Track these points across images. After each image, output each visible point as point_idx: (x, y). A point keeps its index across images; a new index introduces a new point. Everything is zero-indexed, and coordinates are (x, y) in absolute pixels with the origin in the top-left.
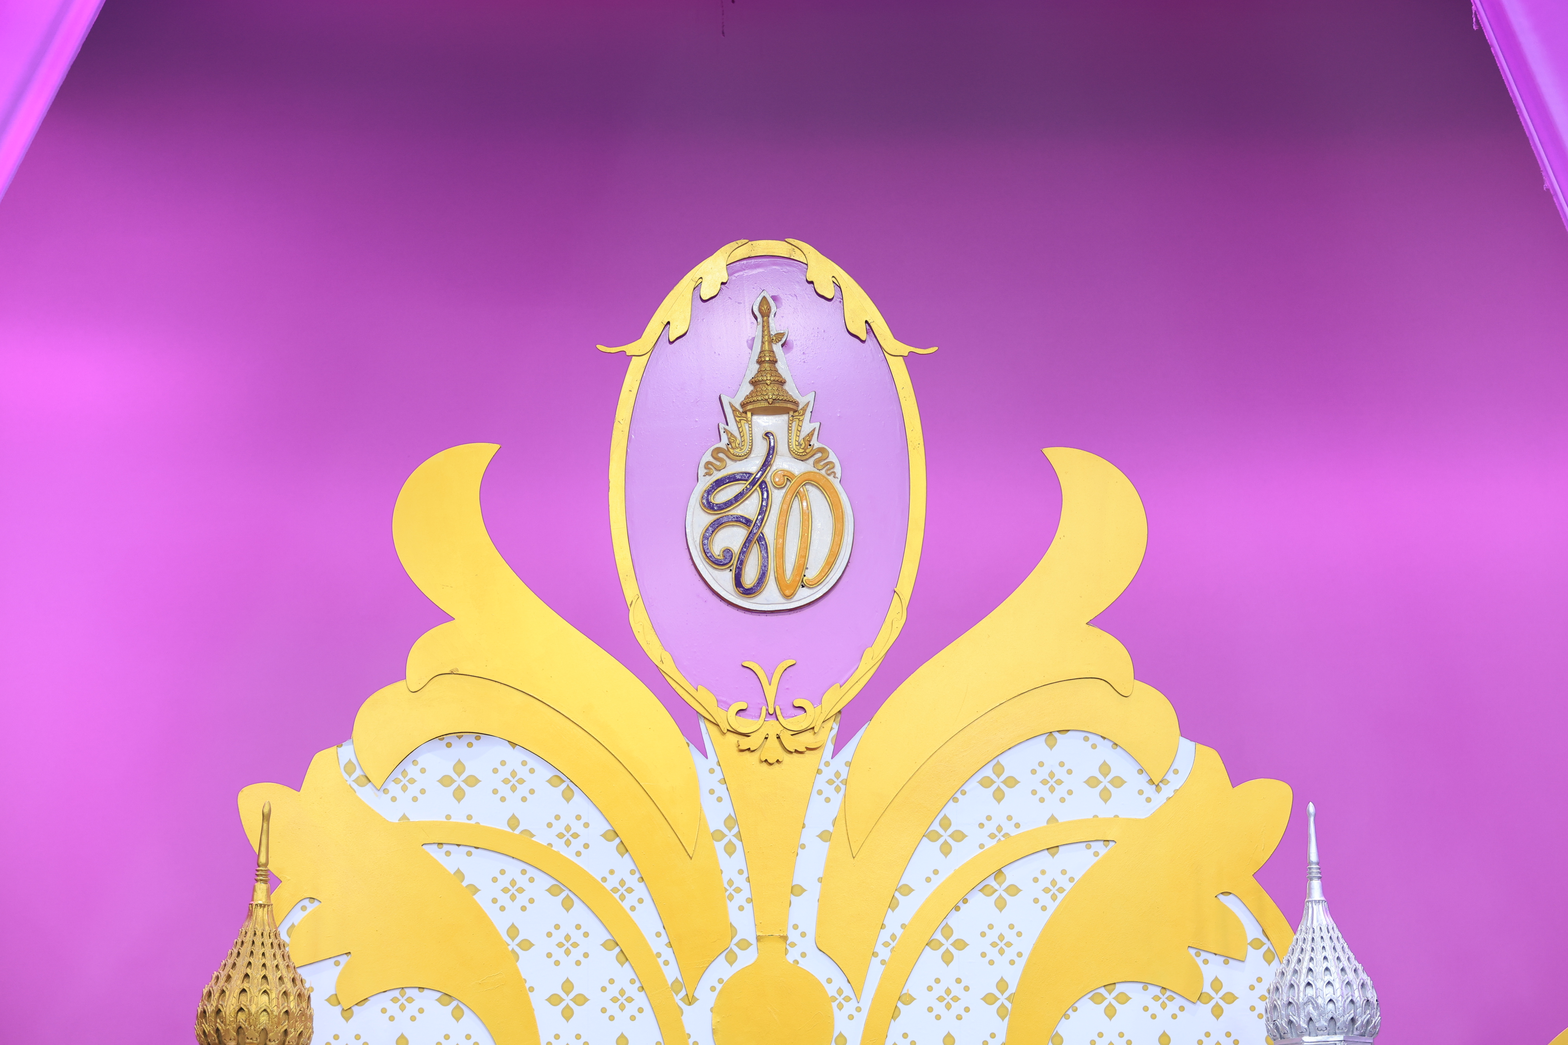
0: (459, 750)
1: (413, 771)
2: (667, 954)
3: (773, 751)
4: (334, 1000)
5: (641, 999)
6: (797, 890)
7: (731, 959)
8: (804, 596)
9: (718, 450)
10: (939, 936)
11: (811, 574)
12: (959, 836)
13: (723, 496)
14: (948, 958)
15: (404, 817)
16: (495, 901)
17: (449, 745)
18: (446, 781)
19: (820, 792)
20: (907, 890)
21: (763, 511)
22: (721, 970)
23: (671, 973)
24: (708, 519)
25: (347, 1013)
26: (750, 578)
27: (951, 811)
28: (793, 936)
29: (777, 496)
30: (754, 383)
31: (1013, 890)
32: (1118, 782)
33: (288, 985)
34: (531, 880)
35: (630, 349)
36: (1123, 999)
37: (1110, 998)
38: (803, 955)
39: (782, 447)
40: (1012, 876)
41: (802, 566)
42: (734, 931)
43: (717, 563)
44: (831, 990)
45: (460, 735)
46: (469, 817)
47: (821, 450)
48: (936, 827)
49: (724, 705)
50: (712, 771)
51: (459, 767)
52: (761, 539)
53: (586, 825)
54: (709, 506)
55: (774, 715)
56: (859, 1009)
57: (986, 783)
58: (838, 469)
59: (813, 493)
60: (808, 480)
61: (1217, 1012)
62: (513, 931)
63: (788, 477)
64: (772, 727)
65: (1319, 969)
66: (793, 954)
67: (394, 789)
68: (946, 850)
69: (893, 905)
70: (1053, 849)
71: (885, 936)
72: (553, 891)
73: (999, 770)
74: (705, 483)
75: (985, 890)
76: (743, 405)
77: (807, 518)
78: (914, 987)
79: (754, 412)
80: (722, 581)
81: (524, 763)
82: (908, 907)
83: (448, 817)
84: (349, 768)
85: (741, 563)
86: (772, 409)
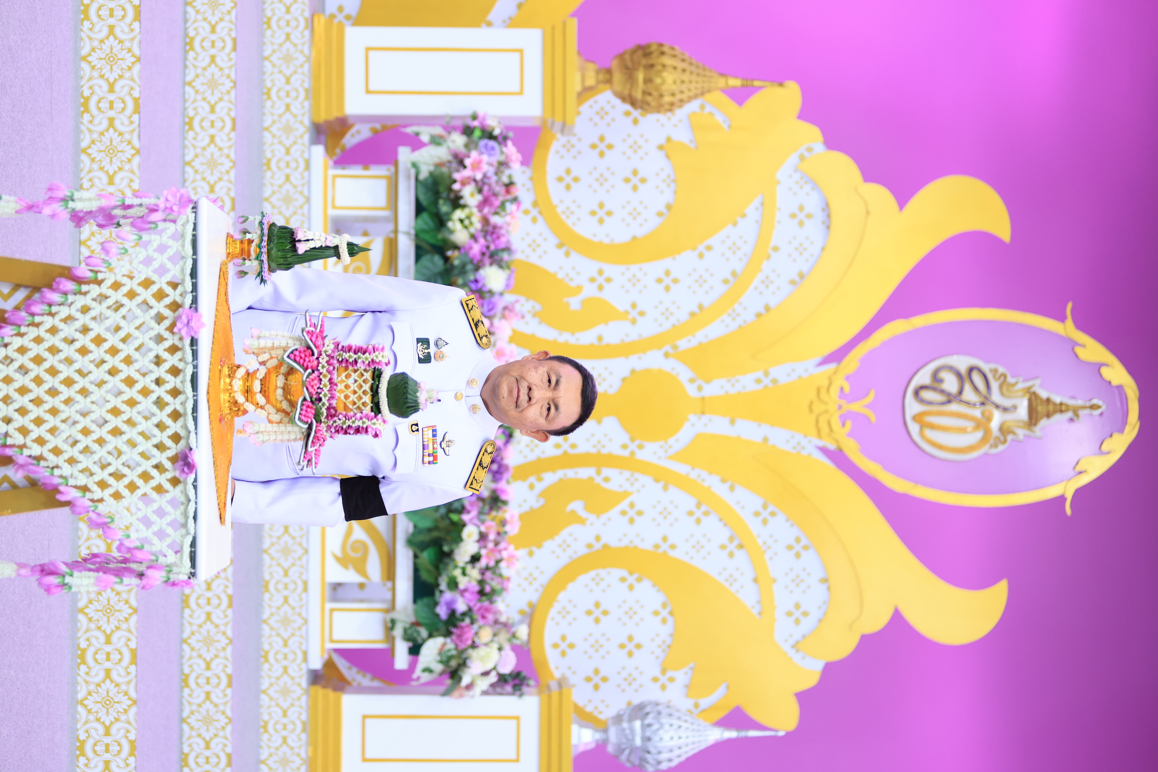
0: (820, 216)
1: (807, 188)
2: (695, 342)
3: (818, 408)
4: (669, 140)
5: (667, 325)
6: (732, 422)
7: (692, 381)
8: (914, 428)
9: (1005, 377)
10: (703, 508)
11: (928, 433)
12: (765, 522)
13: (977, 378)
14: (690, 513)
15: (779, 182)
16: (728, 237)
17: (823, 210)
18: (801, 208)
19: (793, 437)
20: (732, 489)
21: (968, 403)
22: (684, 374)
23: (683, 344)
24: (963, 369)
25: (661, 148)
26: (926, 395)
27: (780, 518)
28: (705, 418)
29: (977, 413)
30: (1048, 400)
31: (731, 555)
32: (797, 622)
33: (679, 96)
34: (740, 260)
35: (1069, 322)
36: (664, 621)
37: (664, 613)
38: (693, 425)
39: (1009, 417)
40: (740, 555)
41: (933, 427)
42: (708, 382)
43: (935, 376)
44: (671, 441)
45: (829, 216)
46: (779, 222)
47: (1005, 441)
48: (771, 508)
49: (848, 378)
50: (806, 370)
51: (809, 216)
52: (949, 402)
53: (774, 293)
54: (971, 370)
55: (840, 407)
56: (660, 458)
57: (798, 540)
58: (994, 451)
59: (979, 435)
60: (987, 432)
61: (655, 680)
62: (709, 248)
63: (989, 419)
64: (832, 407)
65: (681, 733)
66: (692, 418)
67: (797, 176)
68: (757, 514)
69: (724, 481)
70: (755, 580)
71: (704, 474)
72: (734, 274)
73: (806, 548)
74: (986, 367)
75: (731, 539)
76: (1034, 393)
77: (962, 430)
78: (674, 492)
79: (1030, 401)
80: (923, 377)
81: (812, 256)
82: (720, 490)
83: (779, 209)
84: (810, 150)
85: (934, 389)
86: (1032, 411)
